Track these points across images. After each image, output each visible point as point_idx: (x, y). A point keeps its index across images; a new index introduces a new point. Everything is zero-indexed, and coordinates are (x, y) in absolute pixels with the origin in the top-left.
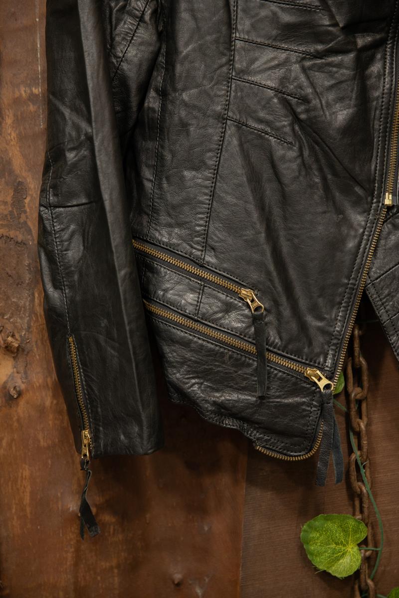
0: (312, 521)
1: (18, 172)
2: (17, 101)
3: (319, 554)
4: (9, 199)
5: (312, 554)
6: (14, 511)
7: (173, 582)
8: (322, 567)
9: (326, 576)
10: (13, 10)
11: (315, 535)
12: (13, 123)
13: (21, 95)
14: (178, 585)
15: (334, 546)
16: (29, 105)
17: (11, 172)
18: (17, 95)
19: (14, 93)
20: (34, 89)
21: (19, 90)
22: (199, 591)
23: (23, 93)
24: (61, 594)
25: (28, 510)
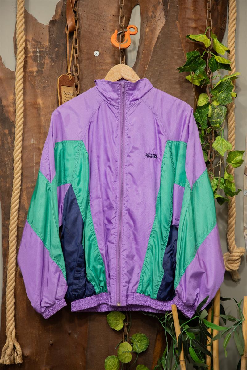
0: (109, 314)
1: (26, 208)
2: (27, 188)
3: (112, 324)
4: (23, 216)
5: (110, 324)
6: (21, 310)
7: (68, 333)
8: (113, 328)
9: (114, 330)
10: (27, 162)
11: (111, 318)
12: (26, 194)
13: (28, 186)
14: (69, 334)
15: (116, 321)
16: (30, 189)
17: (24, 208)
18: (27, 186)
19: (26, 185)
20: (32, 184)
21: (28, 185)
22: (76, 336)
23: (29, 185)
24: (34, 335)
25: (25, 310)
